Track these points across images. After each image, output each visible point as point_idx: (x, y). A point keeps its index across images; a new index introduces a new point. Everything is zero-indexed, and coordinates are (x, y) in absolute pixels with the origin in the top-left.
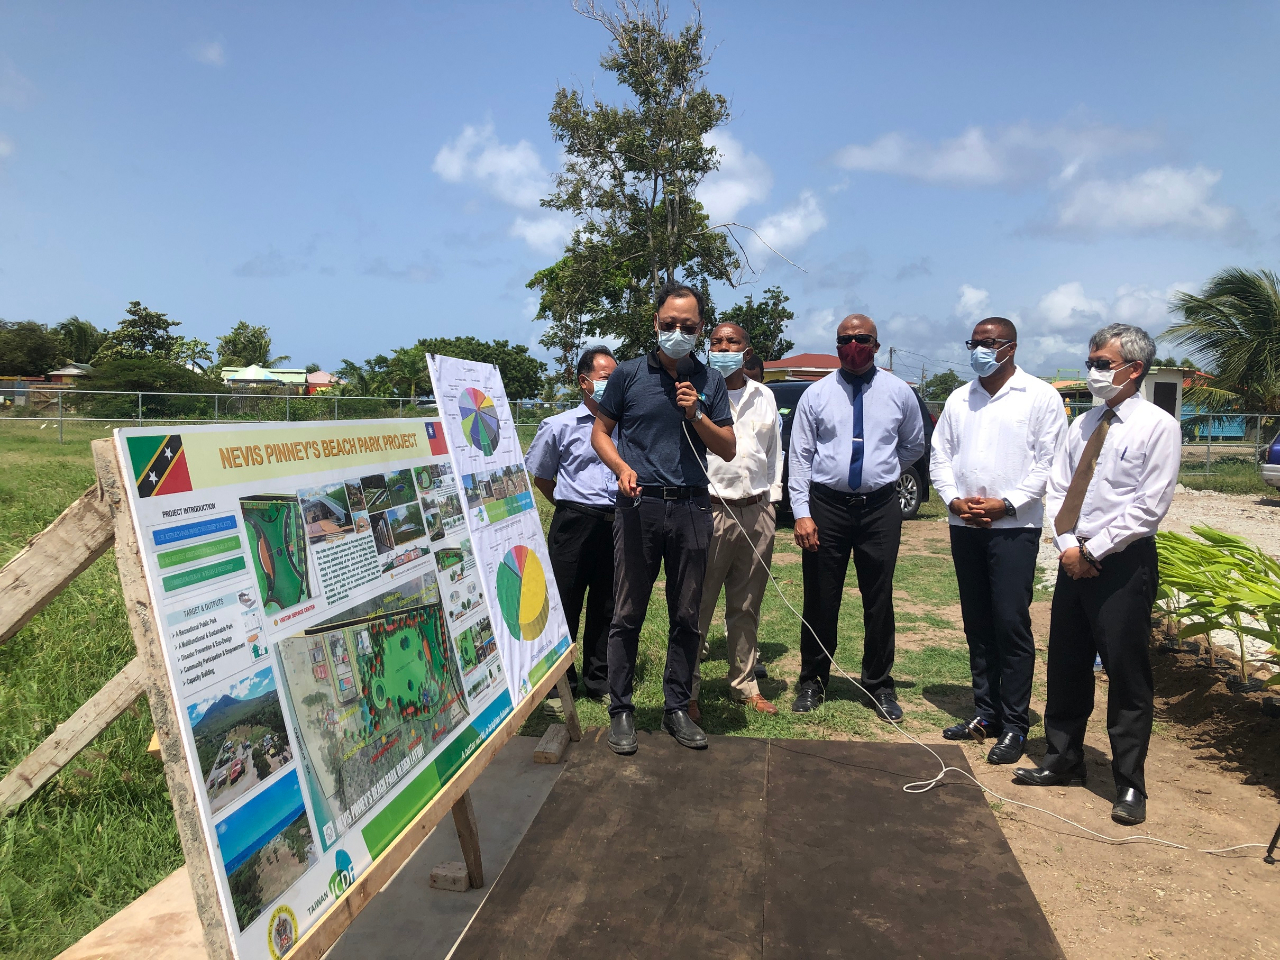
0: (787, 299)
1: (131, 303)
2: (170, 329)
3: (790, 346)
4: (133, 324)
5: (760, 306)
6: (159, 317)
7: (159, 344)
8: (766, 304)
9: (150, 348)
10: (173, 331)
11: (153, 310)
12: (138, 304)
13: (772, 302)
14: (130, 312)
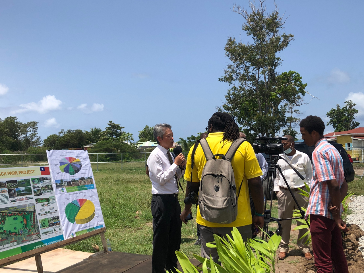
0: (355, 105)
1: (110, 121)
2: (122, 129)
3: (358, 124)
4: (109, 128)
5: (343, 109)
6: (118, 125)
7: (118, 135)
8: (346, 107)
9: (115, 136)
10: (123, 130)
11: (116, 123)
12: (112, 122)
13: (349, 106)
14: (109, 124)
